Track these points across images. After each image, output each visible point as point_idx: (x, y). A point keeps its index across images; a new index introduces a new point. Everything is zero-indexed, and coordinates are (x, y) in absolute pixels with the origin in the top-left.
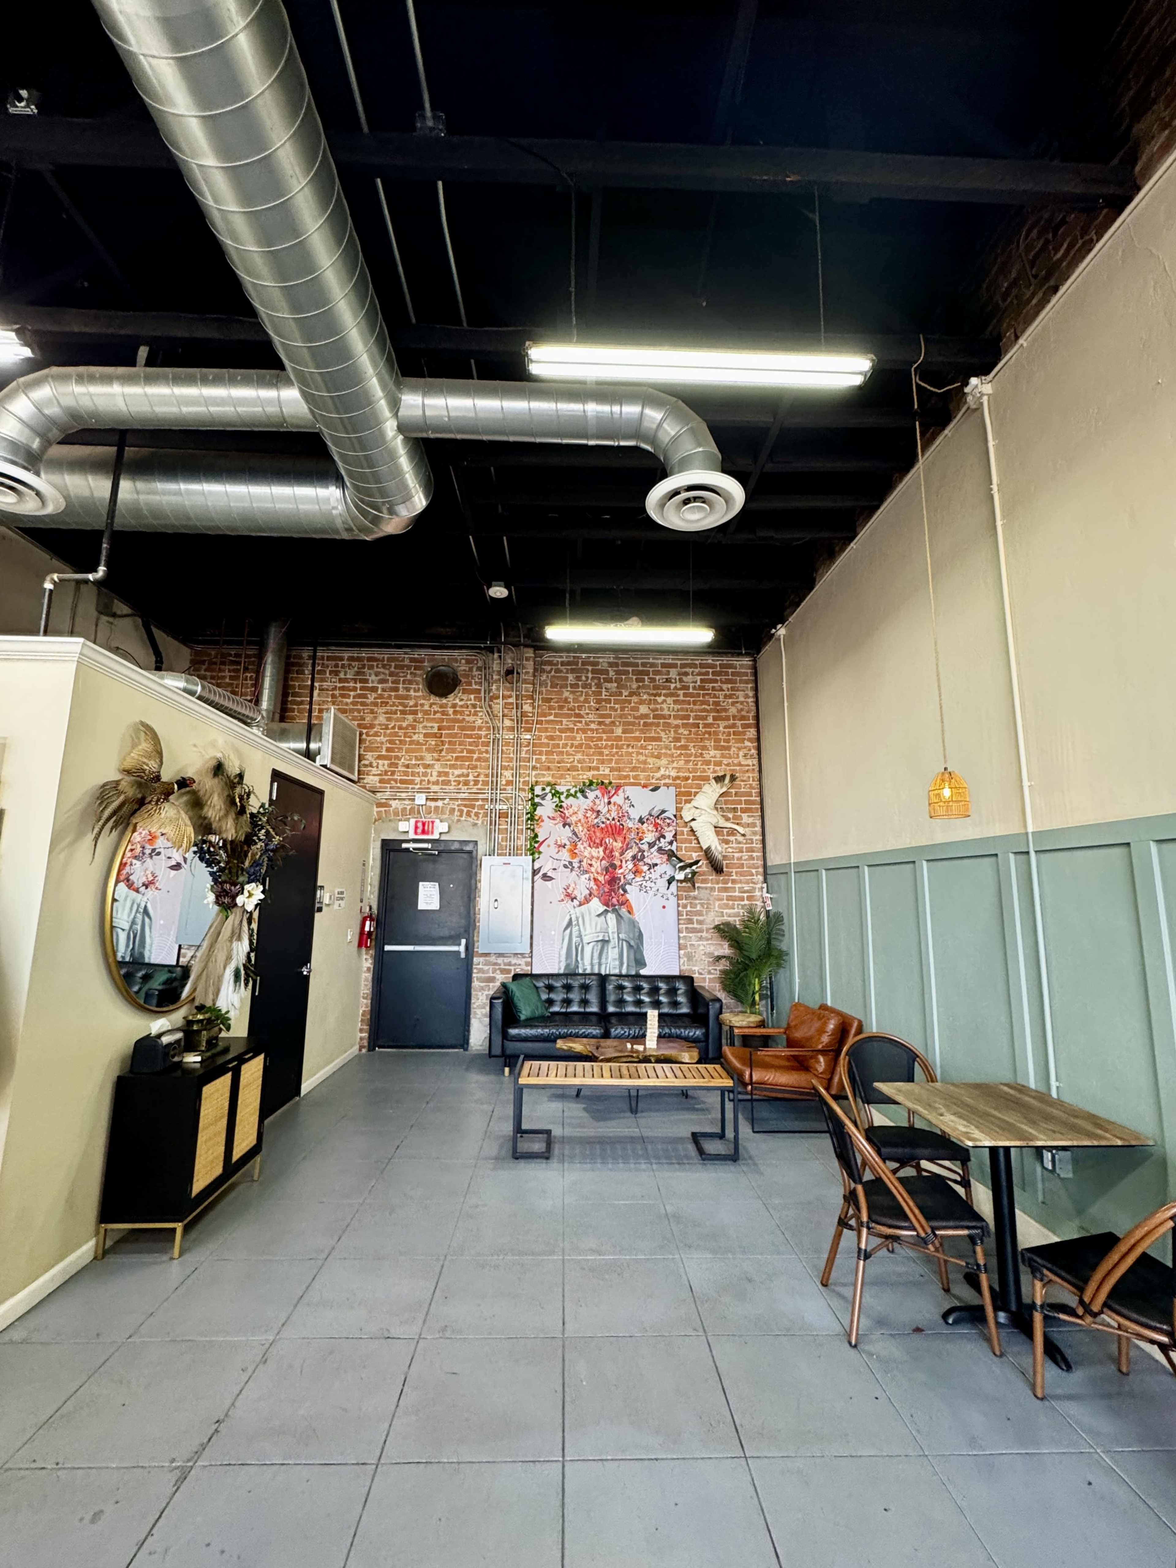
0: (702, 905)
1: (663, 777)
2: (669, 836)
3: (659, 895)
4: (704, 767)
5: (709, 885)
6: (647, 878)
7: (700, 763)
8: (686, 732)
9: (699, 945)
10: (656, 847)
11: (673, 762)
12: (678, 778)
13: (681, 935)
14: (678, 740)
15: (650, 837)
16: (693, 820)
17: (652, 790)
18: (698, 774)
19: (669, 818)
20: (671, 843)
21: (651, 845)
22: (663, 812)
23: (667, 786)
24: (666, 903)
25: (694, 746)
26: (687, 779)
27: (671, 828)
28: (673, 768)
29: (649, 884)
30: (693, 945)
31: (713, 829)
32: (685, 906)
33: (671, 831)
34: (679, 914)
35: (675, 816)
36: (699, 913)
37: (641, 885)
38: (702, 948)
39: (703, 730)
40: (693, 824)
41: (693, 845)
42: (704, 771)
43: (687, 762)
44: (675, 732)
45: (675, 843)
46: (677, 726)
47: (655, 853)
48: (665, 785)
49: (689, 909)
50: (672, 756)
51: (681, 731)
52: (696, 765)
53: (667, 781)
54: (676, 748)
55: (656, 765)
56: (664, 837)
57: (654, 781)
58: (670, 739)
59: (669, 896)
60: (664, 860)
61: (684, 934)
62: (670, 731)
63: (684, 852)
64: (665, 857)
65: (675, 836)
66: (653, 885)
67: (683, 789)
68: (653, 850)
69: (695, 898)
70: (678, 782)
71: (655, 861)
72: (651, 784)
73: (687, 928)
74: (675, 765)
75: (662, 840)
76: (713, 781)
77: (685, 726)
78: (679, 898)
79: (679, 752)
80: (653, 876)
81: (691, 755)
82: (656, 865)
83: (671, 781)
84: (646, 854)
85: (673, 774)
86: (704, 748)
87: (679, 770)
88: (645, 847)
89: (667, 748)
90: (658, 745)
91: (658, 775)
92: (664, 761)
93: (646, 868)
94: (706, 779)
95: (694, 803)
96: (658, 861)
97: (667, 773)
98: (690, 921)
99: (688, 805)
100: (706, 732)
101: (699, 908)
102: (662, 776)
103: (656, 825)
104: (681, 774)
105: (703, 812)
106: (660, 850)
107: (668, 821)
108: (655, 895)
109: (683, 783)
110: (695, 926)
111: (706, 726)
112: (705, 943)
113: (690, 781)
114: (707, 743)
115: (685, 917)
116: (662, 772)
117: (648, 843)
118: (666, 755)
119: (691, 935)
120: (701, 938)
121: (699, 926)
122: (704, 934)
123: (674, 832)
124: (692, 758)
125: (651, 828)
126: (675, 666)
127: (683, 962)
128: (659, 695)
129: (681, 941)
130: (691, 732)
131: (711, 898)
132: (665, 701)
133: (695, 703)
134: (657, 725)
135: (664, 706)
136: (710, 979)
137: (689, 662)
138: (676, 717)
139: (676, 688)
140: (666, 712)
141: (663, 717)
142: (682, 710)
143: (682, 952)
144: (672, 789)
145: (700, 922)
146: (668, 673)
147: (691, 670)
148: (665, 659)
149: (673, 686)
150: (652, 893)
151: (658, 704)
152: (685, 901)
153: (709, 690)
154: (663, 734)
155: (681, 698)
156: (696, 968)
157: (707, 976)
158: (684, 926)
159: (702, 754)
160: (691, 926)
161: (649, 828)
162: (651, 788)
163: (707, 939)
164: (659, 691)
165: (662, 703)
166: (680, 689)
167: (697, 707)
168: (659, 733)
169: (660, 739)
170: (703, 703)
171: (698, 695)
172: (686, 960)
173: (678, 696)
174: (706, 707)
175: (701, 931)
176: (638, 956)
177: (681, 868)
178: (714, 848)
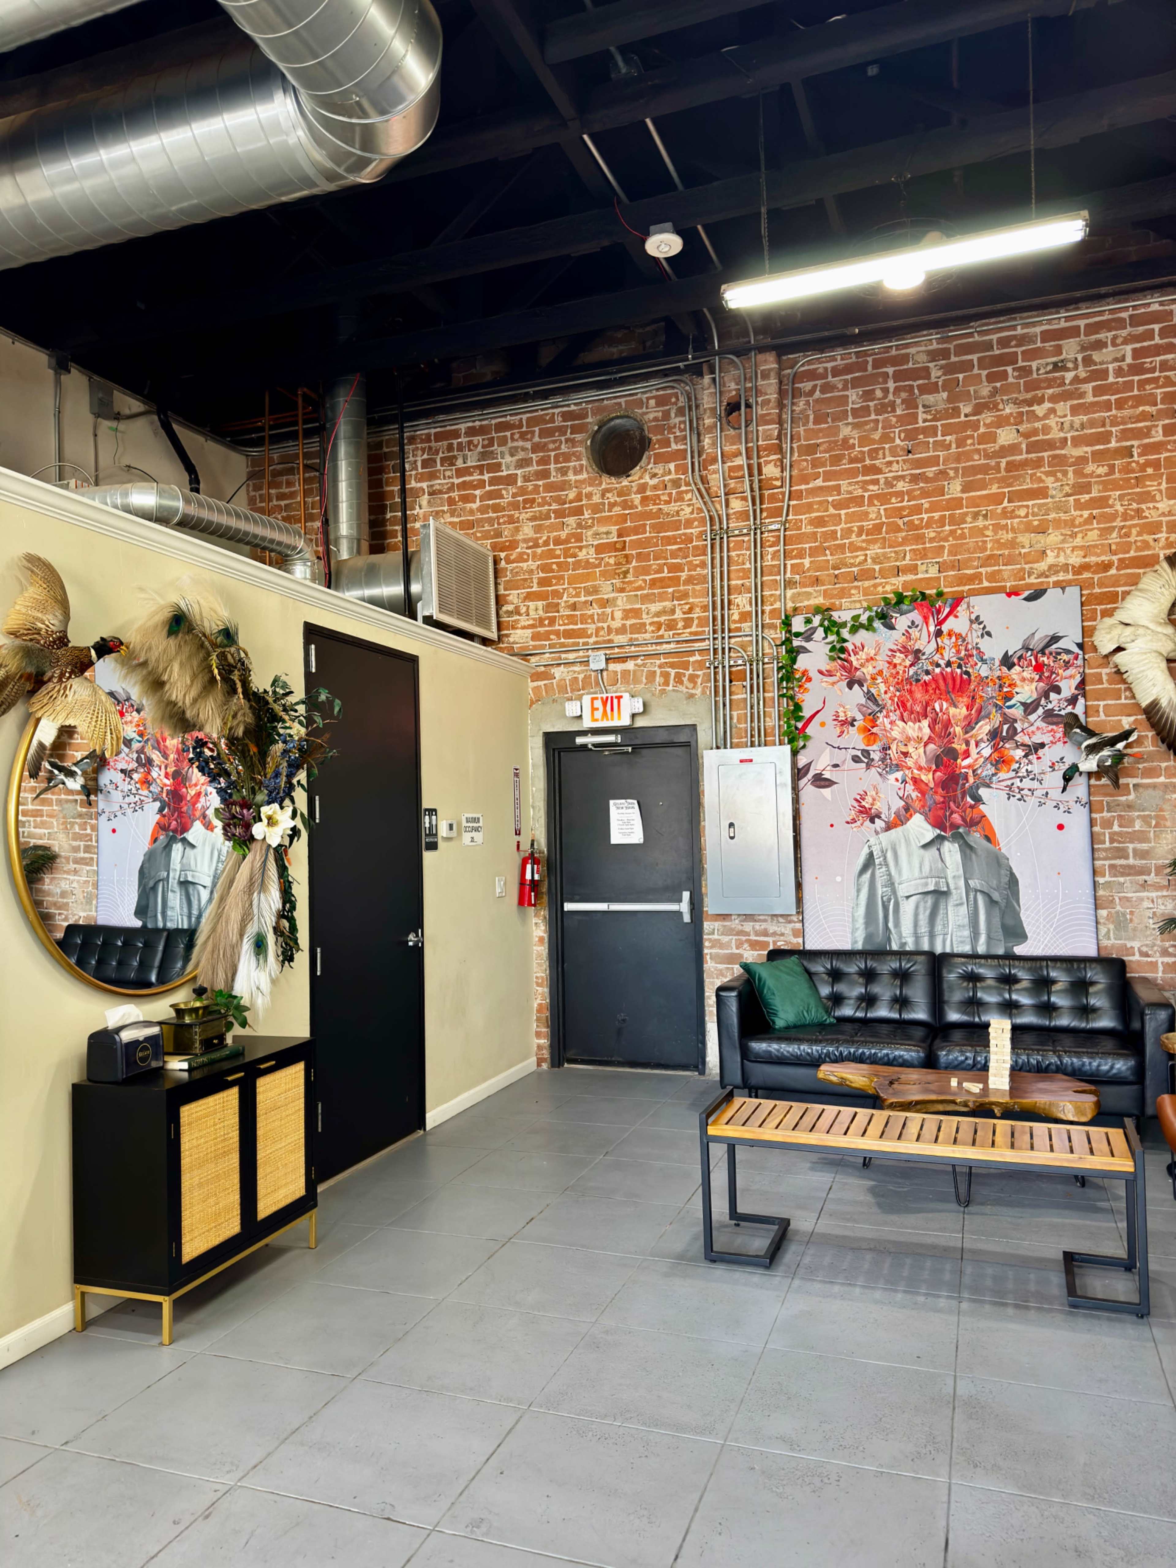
0: (1146, 820)
1: (1053, 569)
2: (1068, 687)
3: (1050, 804)
4: (1146, 537)
5: (1162, 779)
6: (1023, 772)
7: (1134, 531)
8: (1102, 470)
9: (1141, 899)
10: (1040, 711)
11: (1074, 535)
12: (1085, 567)
13: (1101, 880)
14: (1085, 488)
15: (1026, 692)
16: (1119, 649)
17: (1028, 599)
18: (1132, 553)
19: (1068, 652)
20: (1073, 701)
21: (1029, 708)
22: (1055, 639)
23: (1062, 586)
24: (1063, 819)
25: (1121, 498)
26: (1107, 566)
27: (1071, 671)
28: (1074, 549)
29: (1027, 783)
30: (1128, 899)
32: (1108, 824)
33: (1071, 677)
34: (1093, 839)
35: (1081, 646)
36: (1141, 837)
37: (1010, 787)
38: (1146, 904)
39: (1142, 460)
40: (1119, 658)
41: (1123, 701)
42: (1146, 545)
43: (1105, 532)
44: (1079, 473)
45: (1081, 701)
46: (1082, 460)
47: (1040, 723)
48: (1057, 584)
49: (1116, 828)
50: (1071, 523)
51: (1090, 468)
52: (1128, 535)
53: (1061, 577)
54: (1079, 506)
55: (1039, 547)
56: (1058, 690)
57: (1033, 580)
58: (1067, 489)
59: (1072, 803)
60: (1059, 735)
61: (1107, 878)
62: (1065, 473)
63: (1102, 716)
64: (1060, 730)
65: (1082, 685)
66: (1035, 784)
67: (1097, 590)
68: (1032, 718)
69: (1130, 807)
70: (1086, 575)
71: (1038, 739)
72: (1028, 586)
73: (1112, 867)
74: (1078, 541)
75: (1053, 696)
76: (1165, 565)
77: (1098, 457)
78: (1091, 807)
79: (1086, 514)
80: (1036, 768)
81: (1113, 517)
82: (1042, 745)
83: (1070, 576)
84: (1018, 726)
85: (1075, 559)
86: (1147, 497)
87: (1087, 550)
88: (1017, 712)
89: (1061, 507)
90: (1040, 506)
91: (1043, 566)
92: (1054, 537)
93: (1019, 753)
94: (1149, 562)
95: (1120, 615)
96: (1046, 739)
97: (1062, 560)
98: (1122, 853)
99: (1108, 621)
100: (1148, 464)
101: (1138, 826)
102: (1051, 567)
103: (1039, 668)
104: (1093, 559)
105: (1141, 631)
106: (1049, 716)
107: (1065, 657)
108: (1041, 804)
109: (1096, 577)
110: (1131, 861)
111: (1147, 449)
112: (1154, 894)
113: (1113, 571)
114: (1151, 486)
115: (1107, 844)
116: (1051, 558)
117: (1023, 704)
118: (1058, 523)
119: (1122, 879)
120: (1144, 886)
121: (1138, 862)
122: (1152, 878)
123: (1078, 679)
124: (1118, 523)
125: (1029, 673)
126: (1074, 332)
127: (1103, 930)
128: (1040, 401)
129: (1101, 893)
130: (1112, 468)
131: (1165, 807)
132: (1053, 411)
133: (1120, 404)
134: (1038, 464)
135: (1052, 422)
136: (1166, 965)
137: (1106, 317)
138: (1077, 442)
139: (1076, 380)
140: (1055, 434)
141: (1050, 445)
142: (1092, 423)
143: (1103, 913)
144: (1073, 592)
145: (1138, 854)
146: (1058, 350)
147: (1110, 335)
148: (1049, 322)
149: (1069, 376)
150: (1032, 801)
151: (1038, 419)
152: (1105, 814)
153: (1153, 370)
154: (1049, 481)
155: (1090, 398)
156: (1136, 944)
157: (1160, 960)
158: (1107, 863)
159: (1139, 511)
160: (1122, 862)
161: (1025, 674)
162: (1026, 593)
163: (1158, 887)
164: (1039, 393)
165: (1046, 417)
166: (1086, 381)
167: (1126, 412)
168: (1041, 480)
169: (1042, 493)
170: (1139, 401)
171: (1129, 386)
172: (1111, 927)
173: (1082, 395)
174: (1147, 408)
175: (1143, 871)
176: (1010, 922)
177: (1092, 749)
178: (1164, 703)
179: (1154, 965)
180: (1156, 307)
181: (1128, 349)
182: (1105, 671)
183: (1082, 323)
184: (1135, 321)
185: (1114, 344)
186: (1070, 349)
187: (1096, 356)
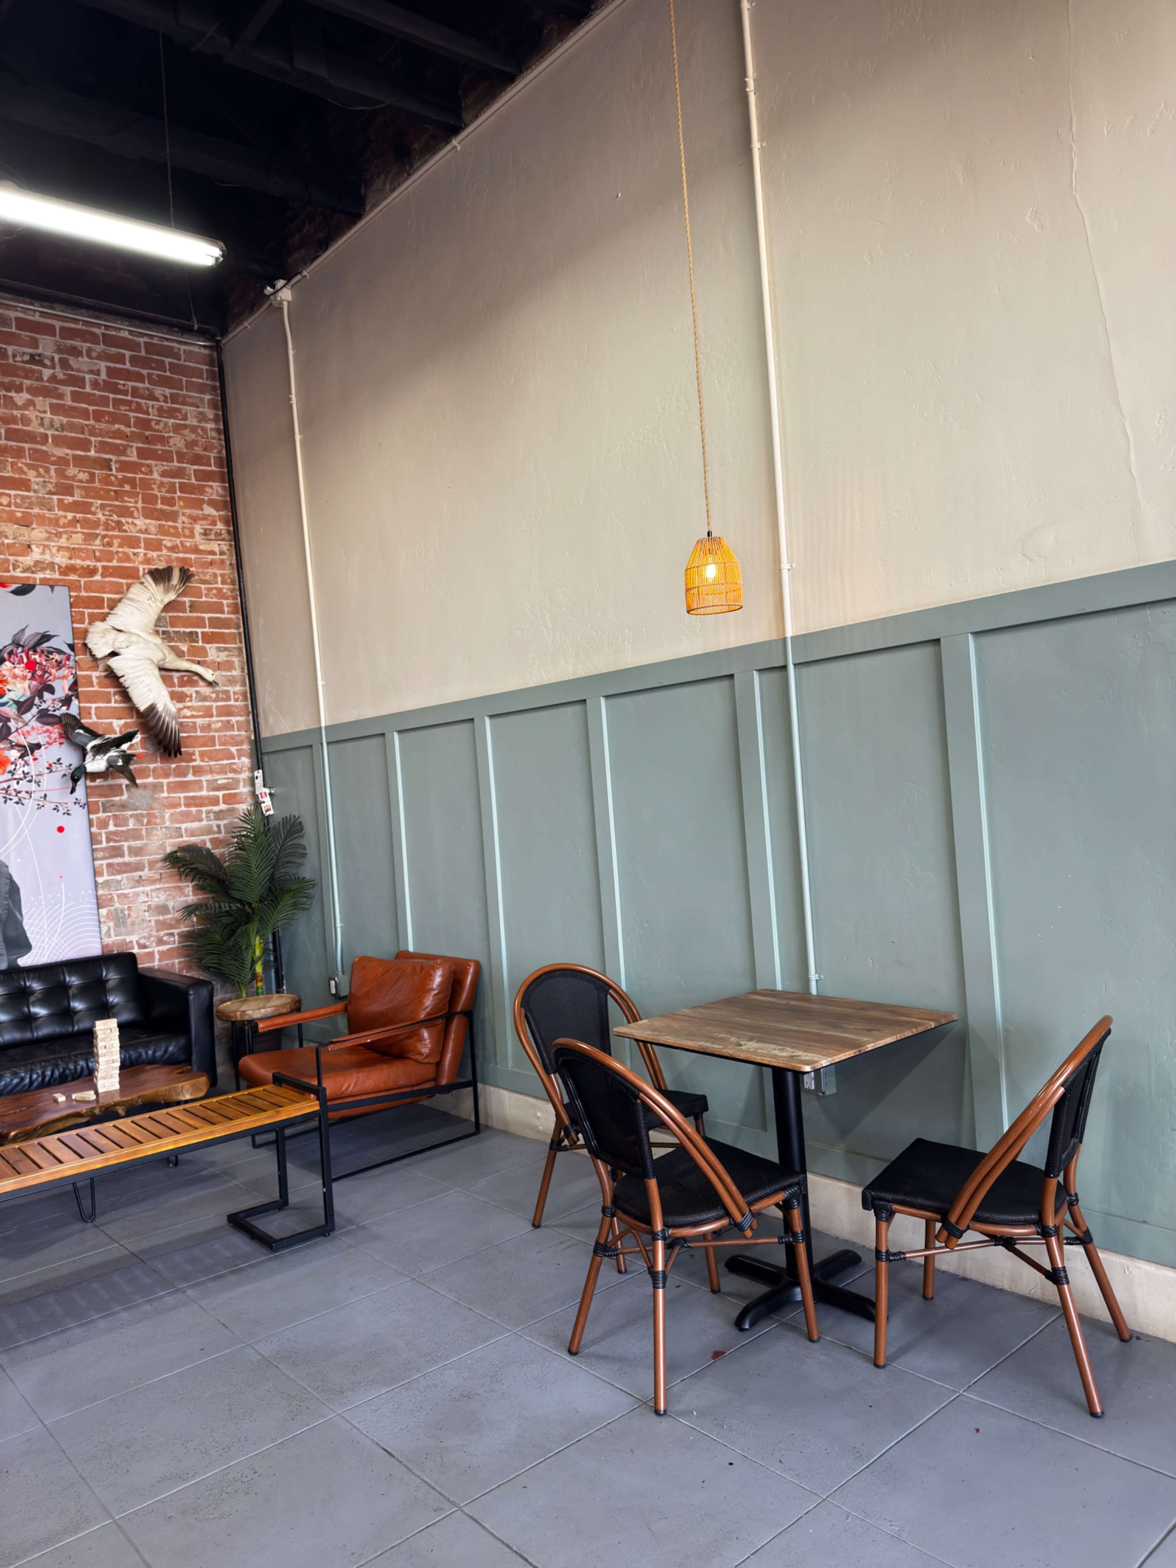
0: (139, 819)
1: (39, 566)
2: (62, 688)
3: (49, 806)
4: (126, 549)
5: (151, 780)
6: (19, 774)
7: (116, 542)
8: (83, 476)
9: (137, 894)
10: (34, 710)
11: (59, 535)
12: (70, 569)
13: (100, 880)
14: (67, 490)
15: (19, 690)
16: (114, 654)
17: (17, 592)
18: (115, 563)
19: (60, 652)
20: (67, 701)
21: (23, 707)
22: (46, 638)
23: (52, 585)
24: (63, 821)
25: (103, 507)
26: (92, 572)
27: (64, 671)
28: (59, 548)
29: (24, 785)
30: (125, 896)
31: (156, 672)
32: (103, 824)
33: (64, 677)
34: (93, 839)
35: (72, 647)
36: (135, 835)
37: (6, 790)
38: (143, 898)
39: (120, 475)
40: (113, 662)
41: (113, 704)
42: (127, 558)
43: (90, 538)
44: (61, 473)
45: (75, 702)
46: (62, 462)
47: (34, 723)
48: (44, 582)
49: (111, 828)
50: (55, 522)
51: (72, 471)
52: (110, 544)
53: (48, 575)
54: (62, 506)
55: (22, 539)
56: (51, 690)
57: (18, 573)
58: (50, 487)
59: (71, 806)
60: (55, 735)
61: (106, 877)
62: (47, 471)
63: (94, 719)
64: (56, 731)
65: (74, 686)
66: (33, 786)
67: (83, 594)
68: (27, 716)
69: (124, 806)
70: (73, 577)
71: (34, 739)
72: (15, 579)
73: (109, 866)
74: (63, 542)
75: (46, 695)
76: (149, 578)
77: (79, 461)
78: (90, 808)
79: (70, 516)
80: (33, 769)
81: (96, 524)
82: (38, 746)
83: (57, 576)
84: (12, 725)
85: (61, 559)
86: (125, 512)
87: (73, 552)
88: (11, 711)
89: (42, 503)
90: (23, 498)
91: (28, 560)
92: (38, 533)
93: (14, 754)
94: (132, 574)
95: (112, 621)
96: (41, 739)
97: (47, 558)
98: (117, 852)
99: (99, 626)
100: (125, 480)
101: (131, 824)
102: (37, 563)
103: (31, 665)
104: (78, 562)
105: (134, 638)
106: (44, 717)
107: (57, 657)
108: (40, 807)
109: (83, 581)
110: (127, 859)
111: (124, 466)
112: (148, 888)
113: (98, 577)
114: (129, 502)
115: (104, 844)
116: (36, 554)
117: (16, 702)
118: (41, 520)
119: (119, 877)
120: (140, 881)
121: (133, 859)
122: (145, 873)
123: (71, 679)
124: (100, 531)
125: (20, 670)
126: (49, 330)
127: (104, 929)
128: (19, 389)
129: (100, 892)
130: (92, 475)
131: (155, 805)
132: (30, 403)
133: (98, 416)
134: (19, 453)
135: (31, 414)
136: (161, 953)
137: (79, 326)
138: (59, 441)
139: (53, 378)
140: (34, 427)
141: (30, 437)
142: (72, 427)
143: (104, 912)
144: (62, 592)
145: (135, 851)
146: (35, 344)
147: (86, 345)
148: (25, 310)
149: (47, 373)
150: (30, 804)
151: (15, 406)
152: (101, 815)
153: (125, 393)
154: (31, 475)
155: (68, 402)
156: (134, 938)
157: (157, 949)
158: (105, 862)
159: (119, 524)
160: (119, 860)
161: (17, 671)
162: (14, 587)
163: (152, 881)
164: (18, 381)
165: (25, 407)
166: (64, 383)
167: (103, 426)
168: (21, 471)
169: (24, 485)
170: (115, 418)
171: (104, 401)
172: (111, 924)
173: (61, 396)
174: (122, 428)
175: (138, 867)
176: (12, 933)
177: (99, 750)
178: (160, 708)
179: (151, 954)
180: (125, 334)
181: (103, 365)
182: (95, 674)
183: (58, 324)
184: (108, 340)
185: (89, 356)
186: (47, 346)
187: (72, 361)
